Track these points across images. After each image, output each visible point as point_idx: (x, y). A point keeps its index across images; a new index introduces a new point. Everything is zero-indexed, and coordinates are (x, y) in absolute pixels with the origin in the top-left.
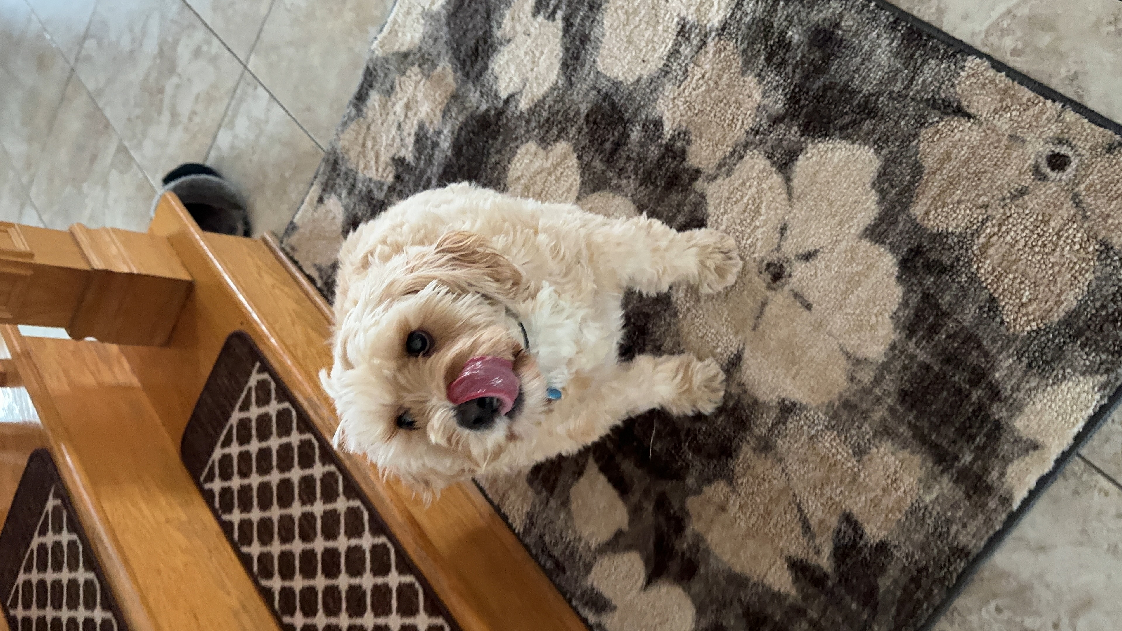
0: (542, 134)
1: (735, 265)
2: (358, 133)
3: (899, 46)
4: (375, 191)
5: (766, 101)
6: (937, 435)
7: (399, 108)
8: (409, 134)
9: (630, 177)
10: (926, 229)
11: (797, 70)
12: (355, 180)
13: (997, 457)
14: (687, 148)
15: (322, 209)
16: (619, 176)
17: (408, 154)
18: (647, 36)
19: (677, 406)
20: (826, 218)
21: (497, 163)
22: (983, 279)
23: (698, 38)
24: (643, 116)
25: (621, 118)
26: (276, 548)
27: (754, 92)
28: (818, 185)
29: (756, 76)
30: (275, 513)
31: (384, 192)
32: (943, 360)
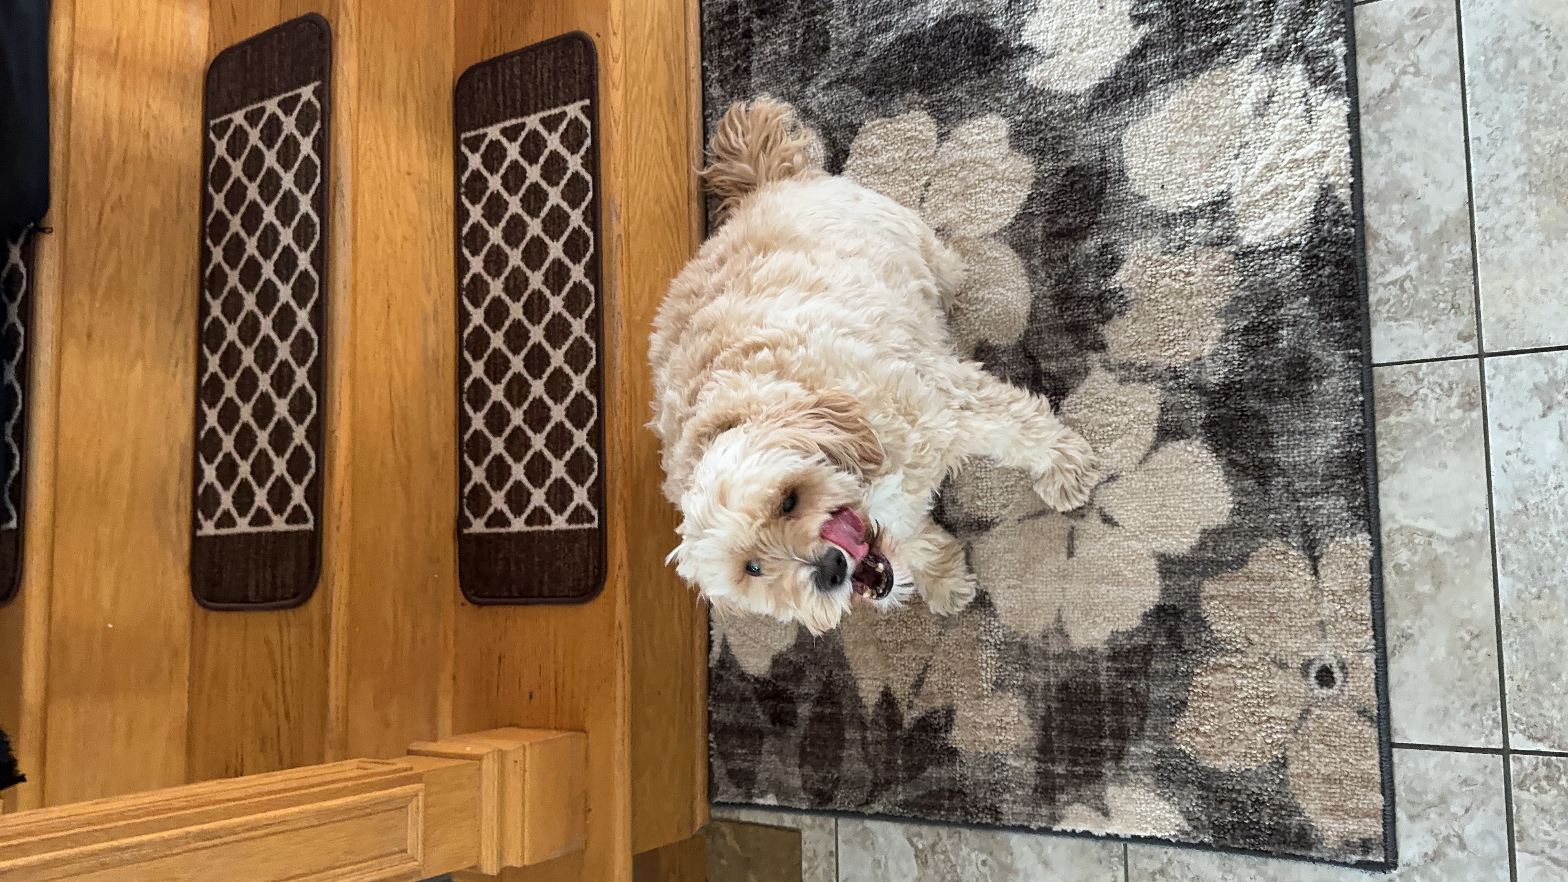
3: (1339, 457)
5: (1209, 363)
6: (1059, 735)
11: (1255, 372)
13: (1077, 791)
14: (1116, 316)
18: (1189, 166)
20: (1149, 510)
21: (960, 101)
22: (1194, 684)
23: (1220, 233)
24: (1113, 238)
26: (496, 288)
28: (1169, 480)
29: (1224, 330)
32: (1112, 698)
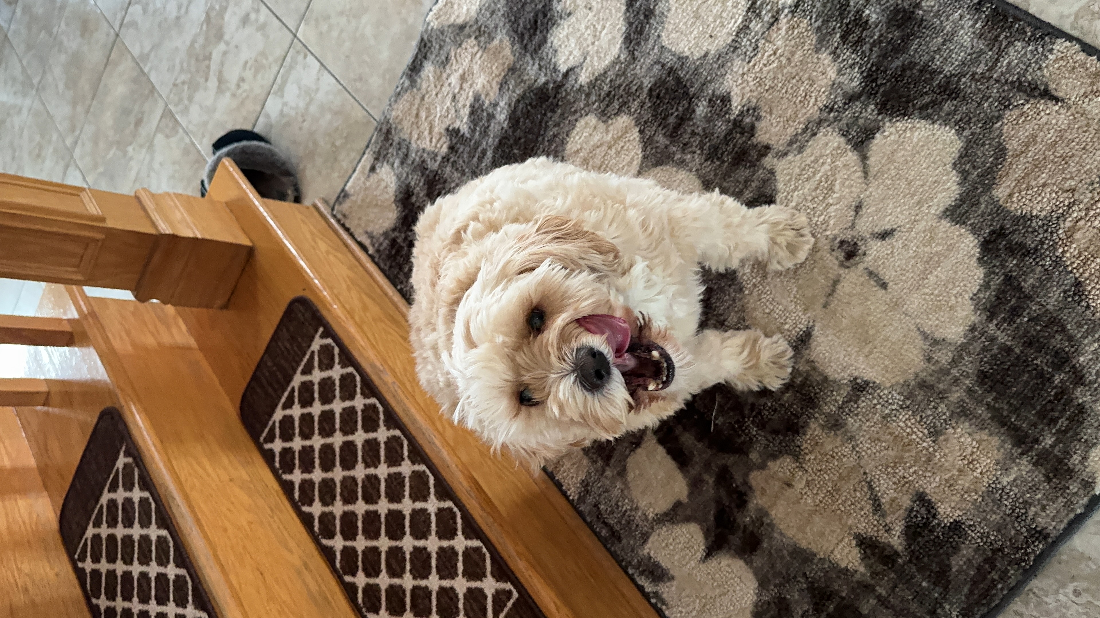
0: (602, 108)
1: (807, 242)
2: (412, 104)
3: (984, 26)
4: (429, 161)
5: (841, 79)
6: (1018, 416)
7: (454, 79)
8: (464, 106)
9: (695, 152)
10: (1009, 212)
11: (875, 49)
12: (408, 149)
13: (1080, 440)
14: (757, 124)
15: (374, 177)
16: (683, 151)
17: (463, 125)
18: (715, 11)
19: (742, 381)
20: (904, 197)
21: (555, 136)
22: (1068, 263)
23: (770, 15)
24: (710, 92)
25: (686, 93)
26: (338, 508)
27: (829, 69)
28: (896, 164)
29: (830, 54)
30: (338, 474)
31: (438, 163)
32: (1025, 342)
